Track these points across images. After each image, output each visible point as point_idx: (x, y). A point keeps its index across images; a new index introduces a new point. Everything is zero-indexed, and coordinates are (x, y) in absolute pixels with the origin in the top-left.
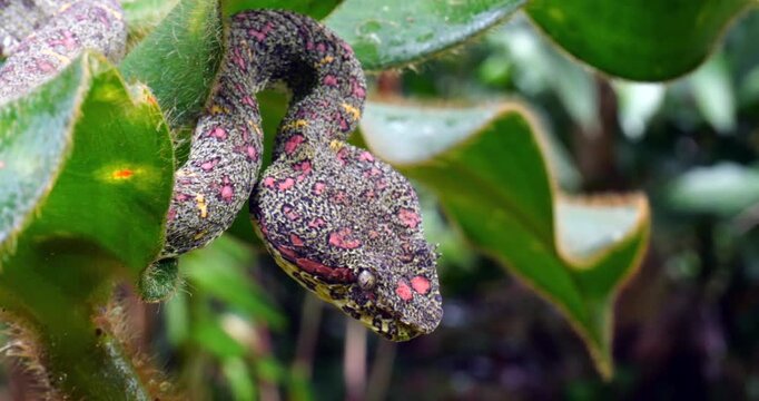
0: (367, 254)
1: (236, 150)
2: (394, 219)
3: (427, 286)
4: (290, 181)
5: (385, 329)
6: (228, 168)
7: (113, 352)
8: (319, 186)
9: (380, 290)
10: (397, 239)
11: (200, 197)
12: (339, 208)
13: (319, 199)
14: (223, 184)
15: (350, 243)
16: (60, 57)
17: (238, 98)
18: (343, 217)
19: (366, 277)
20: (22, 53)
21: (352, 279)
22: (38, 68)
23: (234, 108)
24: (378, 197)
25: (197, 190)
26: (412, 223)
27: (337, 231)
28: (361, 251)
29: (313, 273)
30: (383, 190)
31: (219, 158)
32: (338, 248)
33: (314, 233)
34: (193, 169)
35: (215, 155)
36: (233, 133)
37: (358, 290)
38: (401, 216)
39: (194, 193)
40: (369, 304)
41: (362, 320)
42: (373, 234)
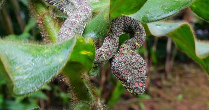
0: (130, 76)
1: (113, 44)
2: (139, 69)
3: (142, 85)
4: (118, 57)
5: (131, 92)
6: (110, 48)
7: (85, 83)
8: (123, 60)
9: (131, 84)
10: (138, 74)
11: (104, 55)
12: (126, 65)
13: (123, 63)
14: (109, 52)
15: (127, 73)
16: (77, 21)
17: (115, 32)
18: (127, 67)
19: (128, 81)
20: (69, 20)
21: (125, 81)
22: (72, 23)
23: (113, 34)
24: (136, 64)
25: (103, 53)
26: (143, 71)
27: (124, 70)
28: (128, 75)
29: (118, 78)
30: (138, 63)
31: (109, 46)
32: (124, 74)
33: (119, 69)
34: (103, 48)
35: (108, 45)
36: (112, 40)
37: (127, 83)
38: (140, 69)
39: (103, 54)
40: (128, 86)
41: (127, 89)
42: (133, 72)
